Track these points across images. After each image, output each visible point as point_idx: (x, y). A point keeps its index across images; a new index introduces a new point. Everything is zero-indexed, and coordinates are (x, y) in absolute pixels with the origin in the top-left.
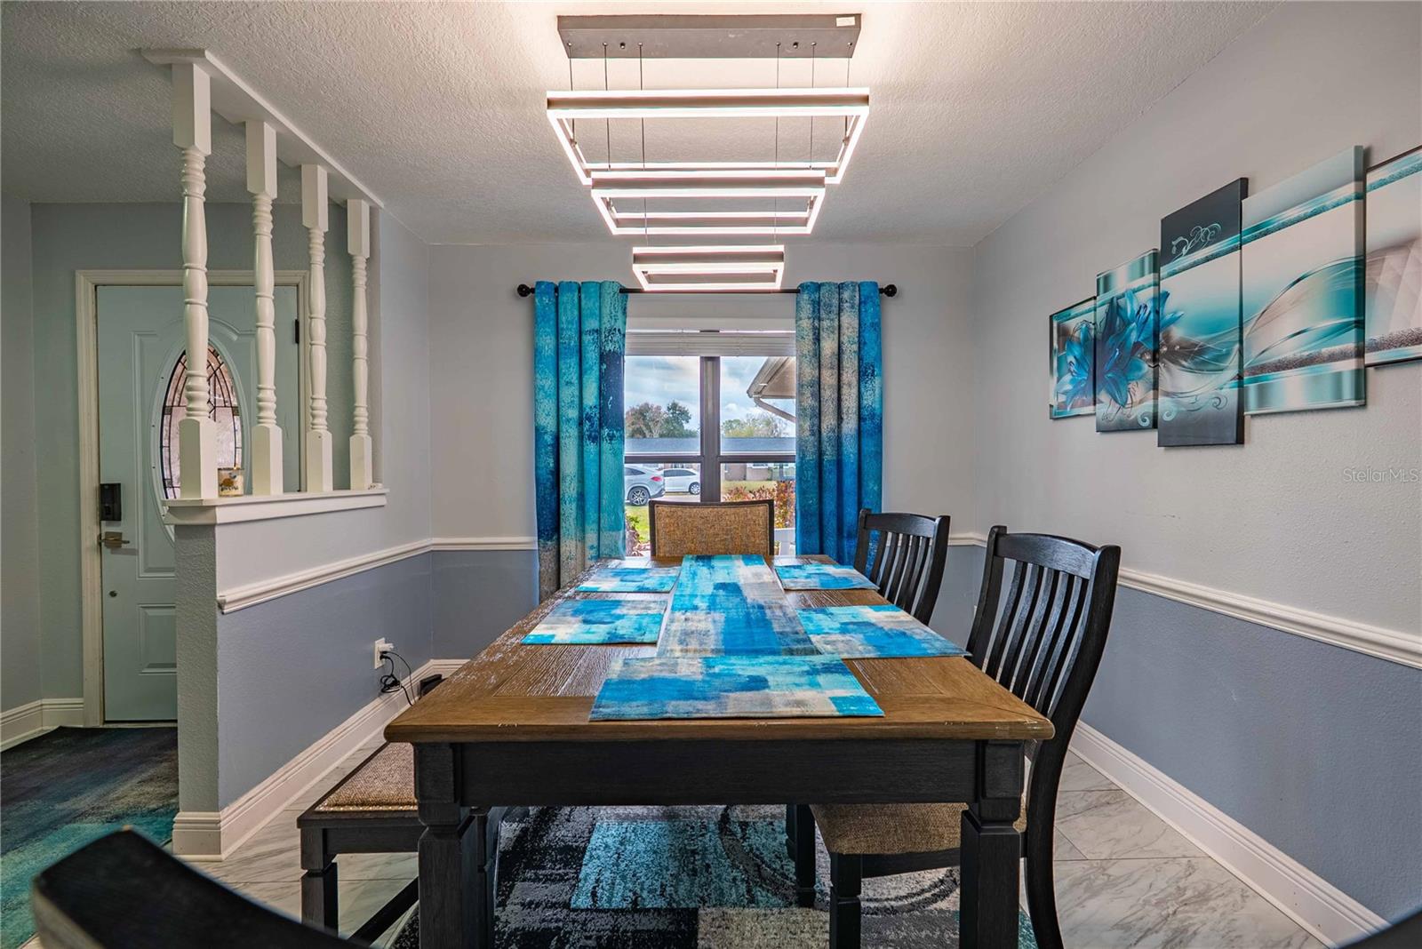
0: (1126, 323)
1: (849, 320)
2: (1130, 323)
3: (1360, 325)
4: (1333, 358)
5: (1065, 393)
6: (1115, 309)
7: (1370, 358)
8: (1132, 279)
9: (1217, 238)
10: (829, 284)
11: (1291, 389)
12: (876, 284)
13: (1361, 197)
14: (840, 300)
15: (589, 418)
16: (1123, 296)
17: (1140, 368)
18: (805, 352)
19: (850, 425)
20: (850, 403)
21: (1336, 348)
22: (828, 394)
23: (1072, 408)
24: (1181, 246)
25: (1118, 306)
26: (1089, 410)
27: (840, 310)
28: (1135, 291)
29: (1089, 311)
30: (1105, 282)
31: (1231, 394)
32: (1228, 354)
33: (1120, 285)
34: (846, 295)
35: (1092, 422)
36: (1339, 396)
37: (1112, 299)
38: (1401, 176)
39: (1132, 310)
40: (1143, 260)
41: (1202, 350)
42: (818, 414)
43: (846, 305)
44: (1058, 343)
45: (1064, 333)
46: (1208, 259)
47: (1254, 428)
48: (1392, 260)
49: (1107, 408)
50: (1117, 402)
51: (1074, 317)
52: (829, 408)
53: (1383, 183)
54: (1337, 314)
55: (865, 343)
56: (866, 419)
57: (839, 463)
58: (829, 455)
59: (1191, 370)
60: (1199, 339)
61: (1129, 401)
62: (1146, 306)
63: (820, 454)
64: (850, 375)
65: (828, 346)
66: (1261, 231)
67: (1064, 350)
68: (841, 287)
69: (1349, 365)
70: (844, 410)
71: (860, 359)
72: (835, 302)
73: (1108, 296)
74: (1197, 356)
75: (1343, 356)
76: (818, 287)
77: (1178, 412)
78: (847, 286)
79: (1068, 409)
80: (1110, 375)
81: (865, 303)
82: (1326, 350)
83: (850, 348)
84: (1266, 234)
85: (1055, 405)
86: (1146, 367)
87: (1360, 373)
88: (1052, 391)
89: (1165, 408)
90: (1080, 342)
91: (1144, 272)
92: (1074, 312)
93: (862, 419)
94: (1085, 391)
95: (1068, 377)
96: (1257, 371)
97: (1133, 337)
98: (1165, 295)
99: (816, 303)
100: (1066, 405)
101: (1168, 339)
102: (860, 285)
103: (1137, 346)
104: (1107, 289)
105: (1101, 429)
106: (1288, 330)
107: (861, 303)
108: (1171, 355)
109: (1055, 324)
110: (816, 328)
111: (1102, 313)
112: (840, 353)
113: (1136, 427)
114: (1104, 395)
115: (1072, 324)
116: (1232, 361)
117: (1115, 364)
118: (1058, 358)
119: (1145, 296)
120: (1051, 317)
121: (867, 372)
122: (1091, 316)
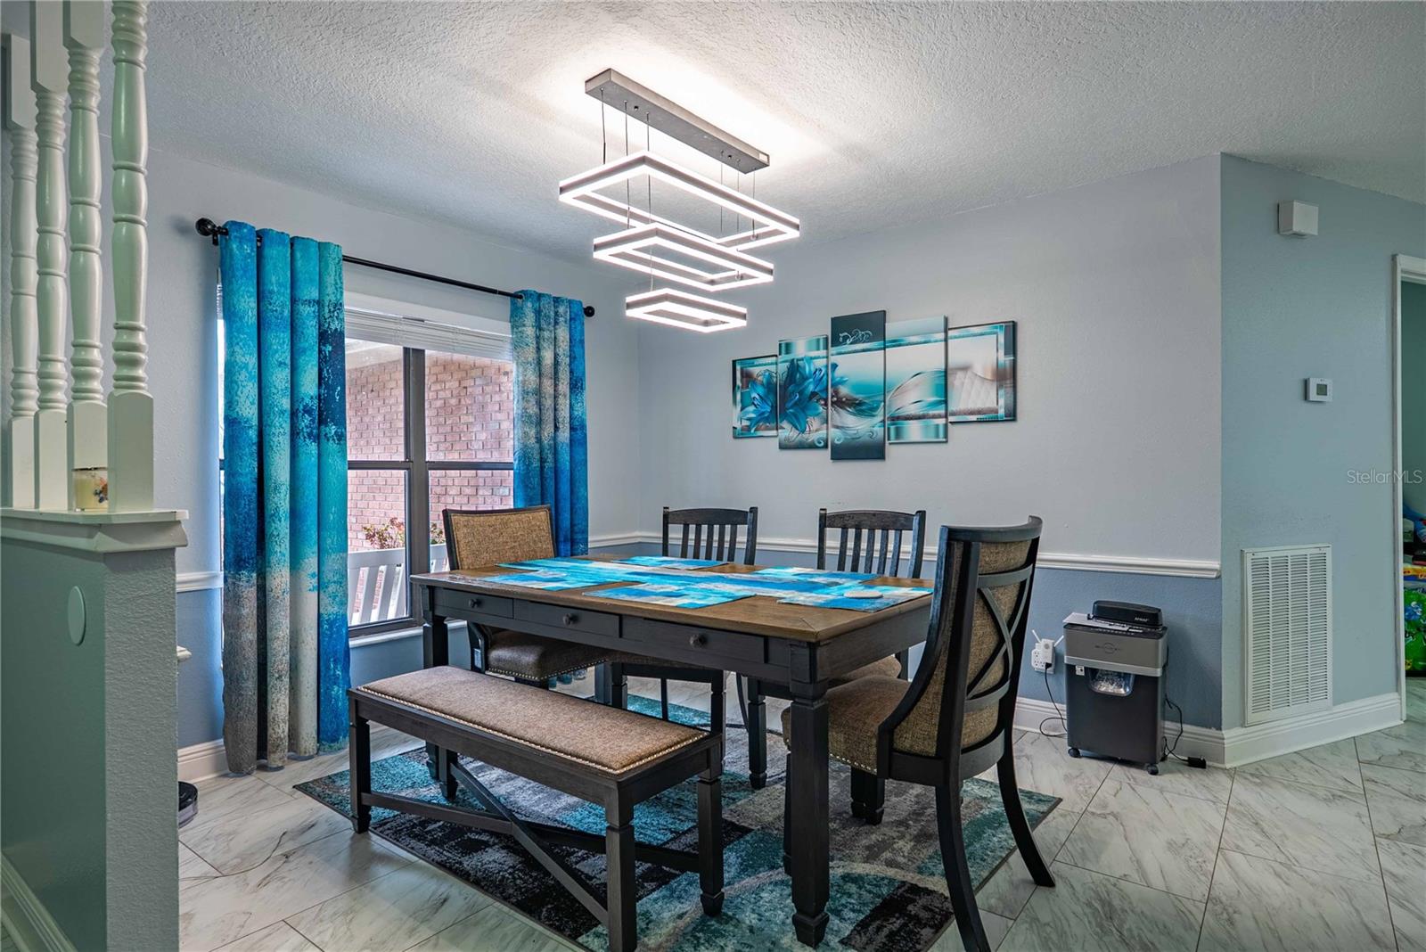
0: (805, 378)
1: (563, 333)
2: (807, 378)
3: (946, 402)
4: (934, 417)
5: (749, 419)
6: (794, 367)
7: (951, 419)
8: (810, 350)
9: (870, 340)
10: (549, 296)
11: (913, 430)
12: (581, 303)
13: (946, 340)
14: (556, 313)
15: (307, 411)
16: (802, 359)
17: (817, 409)
18: (530, 359)
19: (564, 435)
20: (564, 413)
21: (936, 412)
22: (549, 403)
23: (755, 430)
24: (845, 338)
25: (798, 366)
26: (774, 433)
27: (556, 323)
28: (812, 358)
29: (772, 364)
30: (788, 347)
31: (879, 431)
32: (877, 408)
33: (800, 350)
34: (561, 310)
35: (776, 441)
36: (937, 436)
37: (793, 360)
38: (963, 337)
39: (810, 370)
40: (818, 340)
41: (861, 404)
42: (540, 422)
43: (561, 319)
44: (742, 381)
45: (747, 377)
46: (864, 351)
47: (891, 450)
48: (960, 374)
49: (787, 432)
50: (797, 429)
51: (757, 366)
52: (549, 415)
53: (956, 337)
54: (937, 395)
55: (575, 358)
56: (577, 429)
57: (556, 471)
58: (549, 464)
59: (854, 415)
60: (860, 397)
61: (808, 429)
62: (821, 370)
63: (542, 461)
64: (564, 387)
65: (548, 356)
66: (897, 343)
67: (747, 387)
68: (557, 300)
69: (942, 421)
70: (560, 420)
71: (571, 372)
72: (552, 314)
73: (789, 357)
74: (858, 406)
75: (939, 416)
76: (540, 296)
77: (845, 439)
78: (563, 301)
79: (752, 431)
80: (791, 410)
81: (575, 319)
82: (931, 412)
83: (564, 360)
84: (900, 345)
85: (738, 425)
86: (821, 409)
87: (946, 425)
88: (735, 418)
89: (836, 436)
90: (763, 385)
91: (818, 349)
92: (756, 362)
93: (572, 429)
94: (767, 420)
95: (752, 408)
96: (895, 419)
97: (811, 388)
98: (835, 366)
99: (538, 312)
100: (748, 428)
101: (836, 393)
102: (570, 302)
103: (814, 394)
104: (788, 352)
105: (782, 447)
106: (911, 400)
107: (571, 319)
108: (840, 403)
109: (738, 367)
110: (538, 337)
111: (783, 367)
112: (556, 364)
113: (812, 446)
114: (785, 424)
115: (755, 371)
116: (880, 412)
117: (796, 404)
118: (742, 393)
119: (820, 363)
120: (734, 362)
121: (576, 385)
122: (773, 368)
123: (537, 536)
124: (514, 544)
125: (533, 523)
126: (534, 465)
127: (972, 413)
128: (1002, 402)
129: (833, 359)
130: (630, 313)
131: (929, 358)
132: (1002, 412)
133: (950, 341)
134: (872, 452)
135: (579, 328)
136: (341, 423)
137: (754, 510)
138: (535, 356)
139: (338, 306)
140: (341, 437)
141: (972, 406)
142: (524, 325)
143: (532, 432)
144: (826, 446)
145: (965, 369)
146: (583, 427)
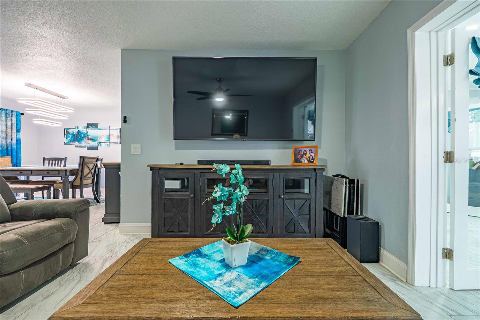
1: (14, 119)
2: (82, 134)
3: (109, 140)
4: (107, 143)
5: (68, 141)
6: (79, 132)
7: (110, 143)
8: (82, 128)
9: (95, 128)
10: (10, 110)
11: (103, 145)
12: (20, 112)
13: (109, 130)
14: (12, 114)
16: (81, 130)
17: (84, 140)
19: (14, 142)
22: (9, 134)
23: (70, 143)
24: (90, 127)
26: (74, 144)
27: (12, 116)
28: (83, 130)
30: (78, 127)
31: (97, 145)
33: (80, 128)
34: (13, 113)
35: (75, 145)
36: (108, 146)
38: (112, 130)
39: (82, 132)
40: (84, 127)
41: (93, 139)
42: (6, 138)
44: (66, 133)
45: (68, 132)
46: (94, 130)
47: (99, 148)
48: (111, 136)
49: (77, 144)
50: (79, 143)
52: (9, 137)
54: (107, 139)
55: (18, 124)
57: (11, 150)
58: (9, 148)
60: (93, 138)
61: (82, 144)
62: (85, 133)
63: (7, 147)
64: (14, 130)
65: (9, 124)
66: (100, 129)
67: (68, 134)
68: (12, 111)
69: (108, 144)
70: (13, 138)
71: (16, 127)
72: (11, 114)
73: (78, 129)
74: (92, 140)
76: (7, 110)
77: (90, 146)
78: (14, 111)
80: (78, 140)
81: (18, 116)
82: (106, 142)
83: (14, 125)
85: (66, 142)
86: (85, 140)
87: (109, 144)
88: (65, 140)
89: (88, 145)
90: (72, 134)
91: (84, 128)
92: (70, 129)
93: (17, 140)
94: (73, 141)
95: (69, 139)
96: (100, 143)
97: (83, 136)
98: (88, 132)
99: (6, 114)
100: (68, 143)
101: (88, 137)
102: (16, 112)
103: (83, 137)
104: (77, 128)
105: (76, 147)
106: (102, 140)
107: (16, 116)
108: (89, 139)
109: (66, 130)
110: (6, 119)
111: (76, 131)
112: (12, 125)
113: (83, 147)
114: (77, 142)
115: (70, 131)
116: (97, 141)
117: (79, 138)
118: (66, 136)
119: (85, 131)
120: (65, 129)
121: (18, 130)
122: (74, 131)
126: (5, 148)
127: (113, 142)
128: (118, 141)
129: (87, 131)
130: (34, 122)
131: (106, 133)
132: (118, 143)
133: (110, 130)
134: (96, 148)
135: (19, 118)
137: (66, 158)
138: (5, 124)
141: (114, 141)
143: (4, 141)
144: (86, 147)
145: (112, 135)
146: (20, 140)
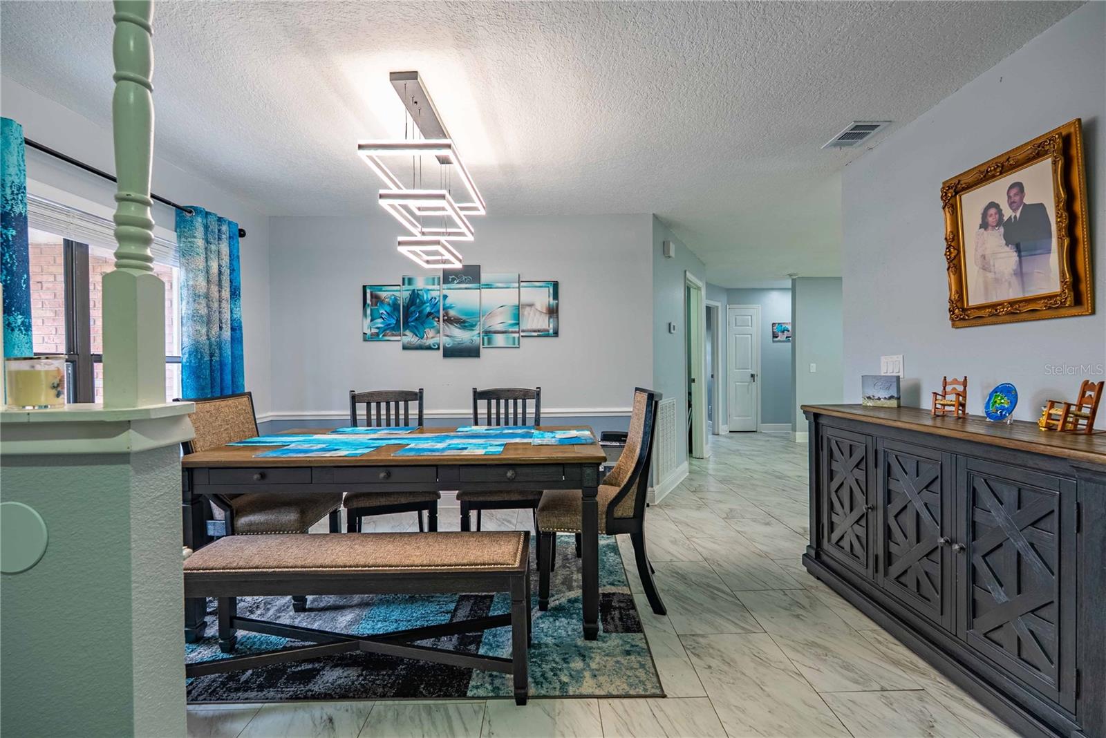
0: (423, 303)
1: (225, 248)
2: (425, 303)
3: (518, 324)
4: (512, 332)
5: (378, 328)
6: (415, 295)
7: (522, 334)
8: (427, 284)
9: (470, 282)
10: (216, 215)
11: (499, 340)
12: (237, 226)
13: (519, 288)
14: (220, 231)
16: (421, 290)
17: (432, 324)
18: (201, 267)
19: (227, 334)
20: (227, 316)
21: (514, 330)
22: (215, 306)
23: (383, 336)
24: (453, 280)
25: (418, 294)
26: (398, 338)
27: (220, 239)
28: (429, 290)
29: (397, 291)
30: (410, 281)
31: (476, 339)
32: (476, 325)
33: (420, 284)
34: (223, 228)
35: (400, 345)
36: (514, 344)
37: (414, 290)
38: (529, 287)
39: (427, 298)
40: (434, 279)
41: (464, 322)
42: (209, 322)
43: (224, 236)
44: (371, 301)
45: (376, 298)
46: (466, 289)
47: (482, 351)
48: (528, 309)
49: (409, 338)
50: (417, 336)
51: (384, 291)
52: (215, 317)
53: (525, 287)
54: (514, 320)
55: (233, 270)
56: (236, 329)
57: (221, 364)
58: (216, 358)
59: (460, 329)
60: (464, 317)
61: (425, 336)
62: (435, 298)
63: (212, 355)
64: (226, 293)
65: (214, 267)
66: (489, 286)
67: (376, 305)
68: (220, 220)
69: (516, 335)
70: (223, 321)
71: (231, 281)
72: (217, 231)
73: (411, 287)
74: (462, 323)
75: (515, 332)
76: (207, 213)
77: (454, 344)
78: (225, 221)
79: (381, 336)
80: (412, 324)
81: (233, 238)
82: (510, 330)
83: (226, 271)
84: (491, 288)
85: (368, 332)
86: (436, 324)
87: (519, 338)
88: (366, 326)
89: (444, 341)
90: (389, 304)
91: (434, 284)
92: (384, 288)
93: (233, 329)
94: (393, 329)
95: (380, 320)
96: (487, 333)
97: (428, 309)
98: (445, 297)
99: (206, 227)
100: (377, 334)
101: (446, 314)
102: (230, 223)
103: (430, 314)
104: (410, 284)
105: (405, 348)
106: (499, 321)
107: (230, 237)
108: (449, 320)
109: (368, 291)
110: (206, 248)
111: (406, 294)
112: (220, 273)
113: (429, 348)
114: (408, 332)
115: (383, 295)
116: (477, 328)
117: (416, 319)
118: (371, 310)
119: (435, 294)
120: (364, 287)
121: (235, 293)
122: (397, 294)
123: (244, 419)
124: (226, 427)
125: (240, 408)
126: (205, 359)
127: (535, 331)
128: (551, 326)
129: (446, 292)
131: (509, 297)
132: (551, 331)
133: (521, 289)
134: (471, 352)
135: (236, 245)
136: (27, 313)
137: (421, 391)
138: (205, 264)
139: (21, 189)
140: (28, 327)
141: (534, 327)
142: (195, 237)
143: (204, 331)
144: (438, 348)
145: (531, 305)
146: (240, 328)
